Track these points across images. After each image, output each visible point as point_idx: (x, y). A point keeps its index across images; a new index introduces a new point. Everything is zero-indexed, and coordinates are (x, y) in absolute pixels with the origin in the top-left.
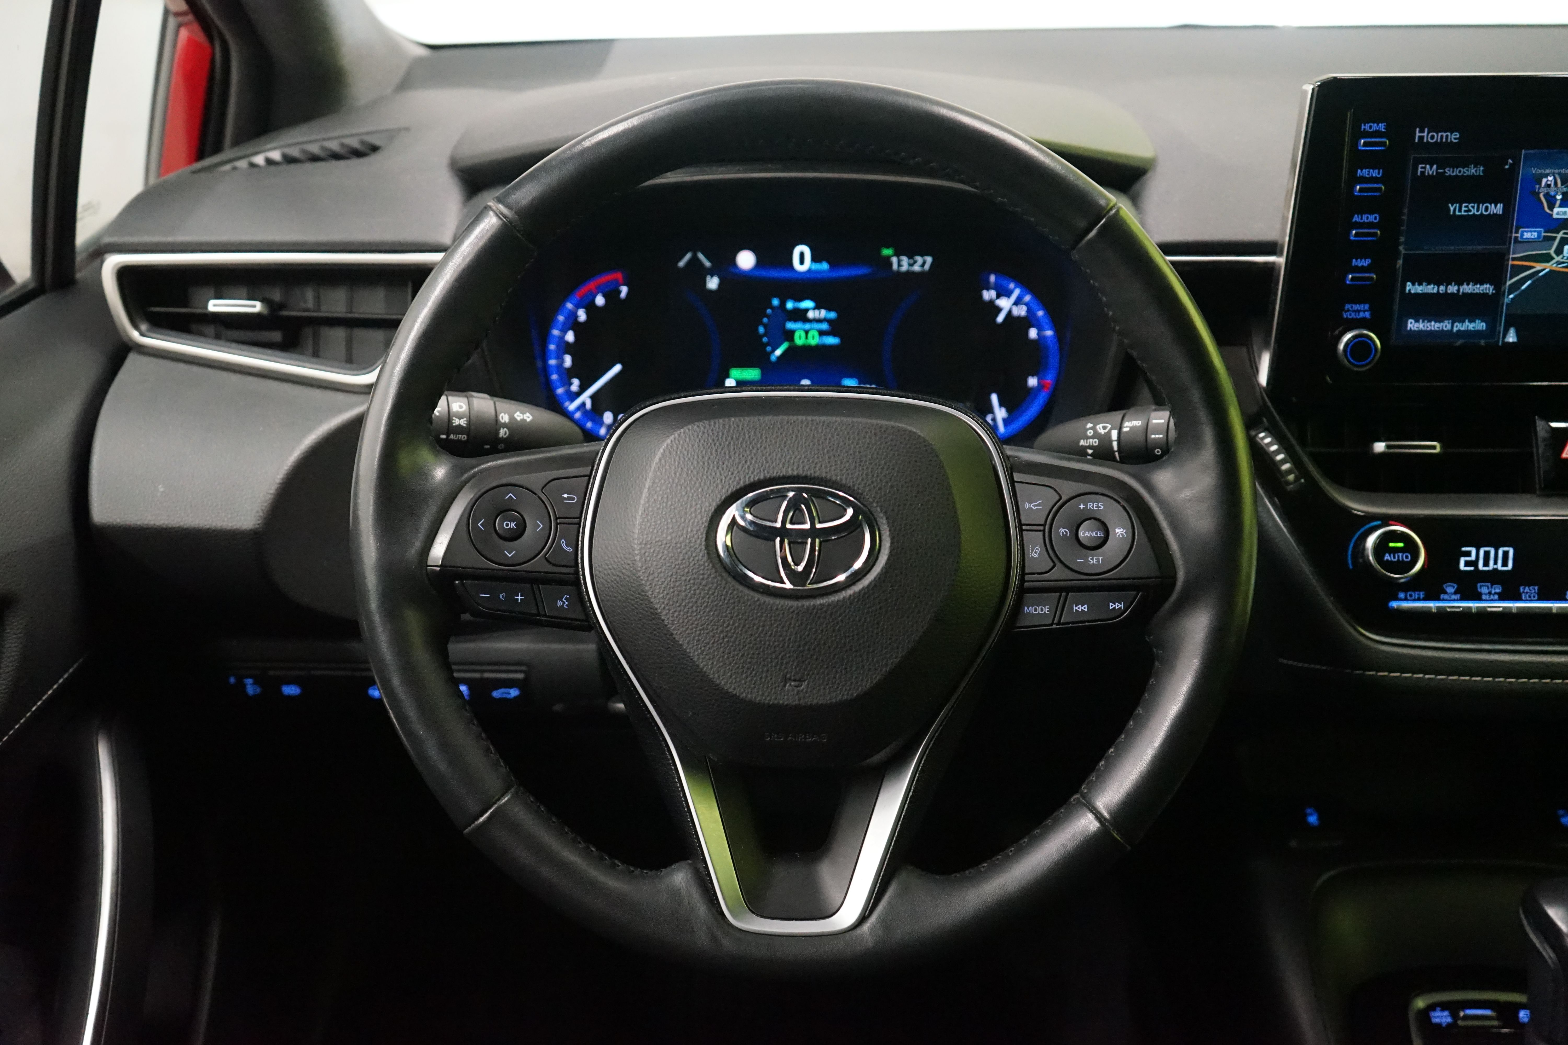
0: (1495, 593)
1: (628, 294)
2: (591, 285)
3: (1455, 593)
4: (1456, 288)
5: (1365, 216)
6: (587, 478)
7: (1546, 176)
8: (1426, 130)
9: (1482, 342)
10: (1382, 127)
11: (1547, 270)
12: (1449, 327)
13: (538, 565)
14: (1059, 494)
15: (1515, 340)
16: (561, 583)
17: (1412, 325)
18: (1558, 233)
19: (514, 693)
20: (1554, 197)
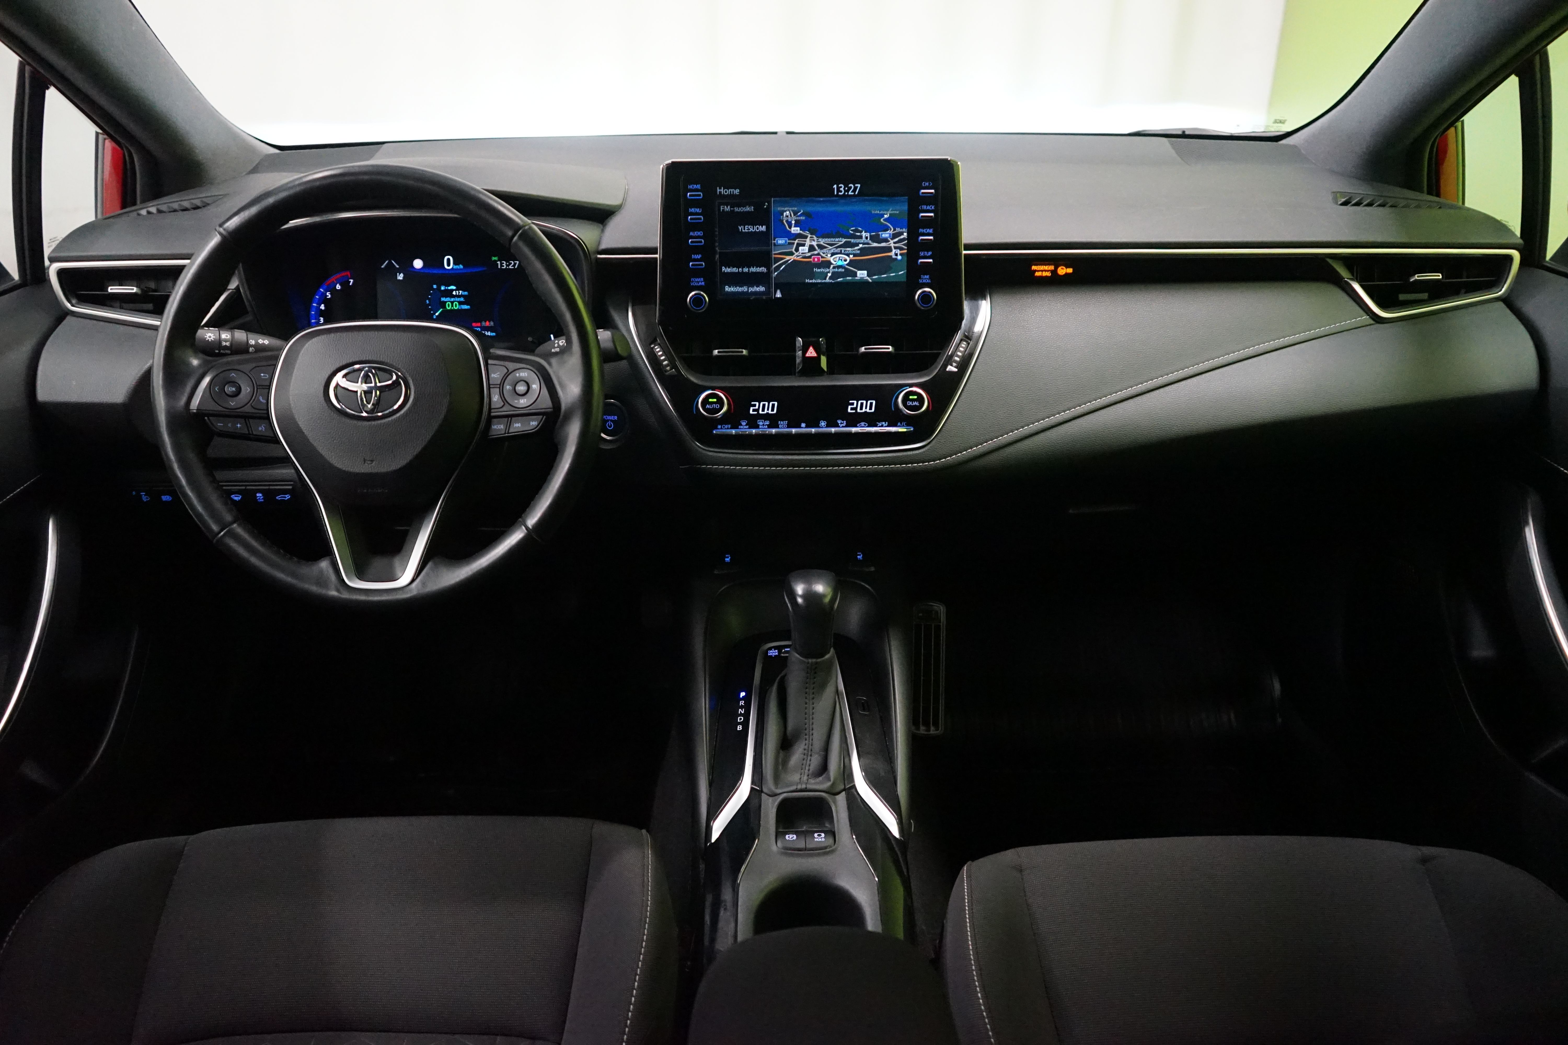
0: (766, 425)
1: (353, 283)
2: (333, 278)
3: (746, 425)
4: (747, 269)
5: (696, 233)
6: (274, 367)
7: (786, 211)
8: (722, 188)
9: (764, 297)
10: (699, 186)
11: (792, 260)
12: (746, 290)
13: (248, 409)
14: (507, 369)
15: (781, 296)
16: (260, 418)
17: (727, 289)
18: (795, 240)
19: (288, 497)
20: (791, 222)
